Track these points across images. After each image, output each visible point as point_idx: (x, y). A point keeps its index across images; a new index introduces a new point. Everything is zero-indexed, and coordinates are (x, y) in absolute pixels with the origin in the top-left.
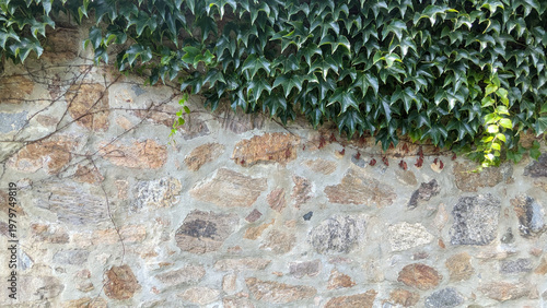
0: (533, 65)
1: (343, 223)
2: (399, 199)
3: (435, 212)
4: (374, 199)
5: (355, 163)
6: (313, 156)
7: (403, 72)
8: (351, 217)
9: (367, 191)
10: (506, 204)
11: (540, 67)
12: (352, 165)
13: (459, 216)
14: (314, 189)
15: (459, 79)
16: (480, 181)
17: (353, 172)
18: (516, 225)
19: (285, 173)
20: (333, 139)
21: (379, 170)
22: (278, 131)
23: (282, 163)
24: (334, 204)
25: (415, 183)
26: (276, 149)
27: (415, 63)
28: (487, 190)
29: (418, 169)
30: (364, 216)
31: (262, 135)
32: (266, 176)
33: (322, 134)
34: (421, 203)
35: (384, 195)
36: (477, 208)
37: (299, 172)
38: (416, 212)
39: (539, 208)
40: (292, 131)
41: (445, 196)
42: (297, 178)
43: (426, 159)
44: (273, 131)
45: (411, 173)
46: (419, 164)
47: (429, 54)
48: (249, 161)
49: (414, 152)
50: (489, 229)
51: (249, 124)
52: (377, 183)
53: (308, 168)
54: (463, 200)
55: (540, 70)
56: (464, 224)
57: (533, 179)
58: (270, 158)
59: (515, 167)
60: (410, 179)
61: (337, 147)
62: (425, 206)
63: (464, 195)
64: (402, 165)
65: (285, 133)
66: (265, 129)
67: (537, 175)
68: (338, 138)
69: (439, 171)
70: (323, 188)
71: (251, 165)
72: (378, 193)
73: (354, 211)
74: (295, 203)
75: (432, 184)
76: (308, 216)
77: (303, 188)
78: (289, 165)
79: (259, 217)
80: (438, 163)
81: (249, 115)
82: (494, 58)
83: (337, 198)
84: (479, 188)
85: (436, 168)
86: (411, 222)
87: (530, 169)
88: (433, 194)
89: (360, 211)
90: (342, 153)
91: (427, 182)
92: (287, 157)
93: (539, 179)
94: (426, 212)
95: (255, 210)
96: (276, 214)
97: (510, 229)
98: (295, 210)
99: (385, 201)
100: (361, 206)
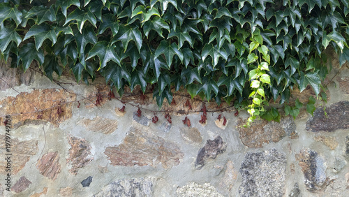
0: (291, 26)
1: (127, 187)
2: (186, 158)
3: (223, 171)
4: (159, 158)
5: (138, 121)
6: (90, 114)
7: (167, 27)
8: (137, 180)
9: (152, 151)
10: (292, 159)
11: (298, 27)
12: (134, 123)
13: (247, 173)
14: (93, 151)
15: (223, 36)
16: (264, 136)
17: (136, 130)
18: (302, 180)
19: (59, 134)
20: (112, 96)
21: (164, 128)
22: (50, 87)
23: (55, 123)
24: (117, 167)
25: (200, 140)
26: (48, 107)
27: (181, 19)
28: (272, 146)
29: (203, 126)
30: (151, 178)
31: (30, 91)
32: (36, 137)
33: (100, 89)
34: (209, 162)
35: (170, 154)
36: (264, 165)
37: (75, 133)
38: (203, 172)
39: (322, 162)
40: (66, 87)
41: (232, 153)
42: (73, 139)
43: (209, 115)
44: (44, 87)
45: (196, 131)
46: (203, 121)
47: (196, 11)
48: (14, 121)
49: (198, 108)
50: (278, 185)
51: (15, 80)
52: (163, 142)
53: (85, 127)
54: (250, 156)
55: (298, 30)
56: (252, 182)
57: (314, 134)
58: (40, 117)
59: (296, 121)
60: (196, 136)
61: (117, 104)
62: (212, 165)
63: (251, 151)
64: (186, 121)
65: (58, 89)
66: (34, 85)
67: (317, 130)
68: (117, 94)
69: (224, 128)
70: (103, 150)
71: (18, 126)
72: (164, 152)
73: (139, 174)
74: (70, 167)
75: (217, 141)
76: (87, 182)
77: (81, 150)
78: (63, 125)
79: (27, 186)
80: (222, 120)
81: (15, 69)
82: (255, 17)
83: (120, 160)
84: (265, 144)
85: (220, 124)
86: (199, 182)
87: (311, 123)
88: (220, 151)
89: (145, 173)
90: (123, 110)
91: (212, 139)
92: (60, 116)
93: (319, 134)
94: (214, 171)
95: (23, 178)
96: (48, 182)
97: (296, 184)
98: (71, 176)
99: (171, 161)
100: (146, 168)
